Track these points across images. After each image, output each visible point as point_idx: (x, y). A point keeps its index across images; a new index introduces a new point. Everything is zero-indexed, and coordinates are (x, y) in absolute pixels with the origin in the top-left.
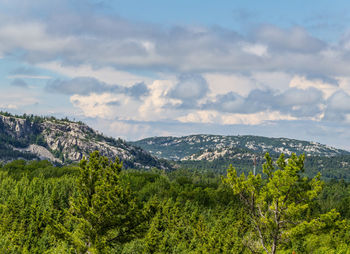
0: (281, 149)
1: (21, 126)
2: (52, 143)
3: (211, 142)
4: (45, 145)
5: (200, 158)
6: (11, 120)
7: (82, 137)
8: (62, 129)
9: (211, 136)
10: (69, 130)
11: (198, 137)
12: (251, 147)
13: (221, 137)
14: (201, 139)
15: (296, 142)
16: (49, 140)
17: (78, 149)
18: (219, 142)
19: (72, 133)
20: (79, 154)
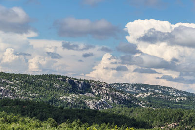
0: (158, 90)
1: (82, 84)
2: (95, 92)
3: (124, 87)
4: (92, 93)
5: (138, 97)
6: (78, 82)
7: (109, 89)
8: (99, 86)
9: (124, 84)
10: (103, 86)
11: (118, 84)
12: (144, 89)
13: (129, 84)
14: (120, 85)
15: (164, 87)
16: (94, 90)
17: (107, 95)
18: (128, 87)
19: (104, 88)
20: (108, 97)
